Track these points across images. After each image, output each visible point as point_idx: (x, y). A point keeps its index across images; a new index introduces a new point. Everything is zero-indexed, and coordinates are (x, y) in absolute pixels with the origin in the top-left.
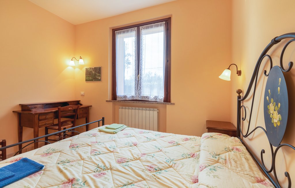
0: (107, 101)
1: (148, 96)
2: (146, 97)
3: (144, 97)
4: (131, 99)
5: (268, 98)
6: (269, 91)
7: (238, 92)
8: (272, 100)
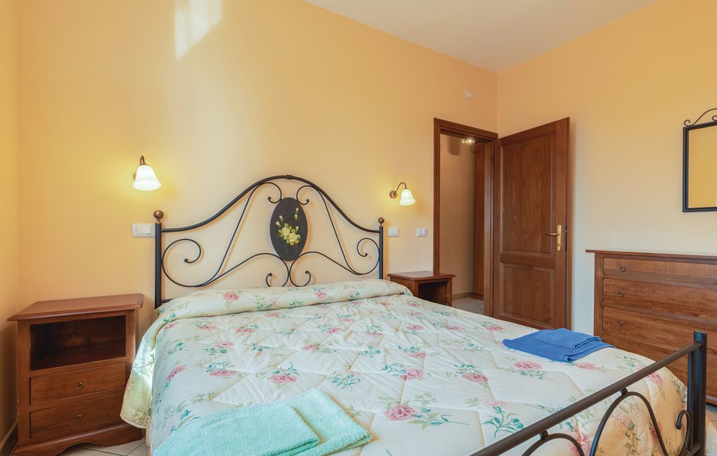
5: (278, 223)
6: (281, 217)
7: (159, 216)
8: (286, 225)
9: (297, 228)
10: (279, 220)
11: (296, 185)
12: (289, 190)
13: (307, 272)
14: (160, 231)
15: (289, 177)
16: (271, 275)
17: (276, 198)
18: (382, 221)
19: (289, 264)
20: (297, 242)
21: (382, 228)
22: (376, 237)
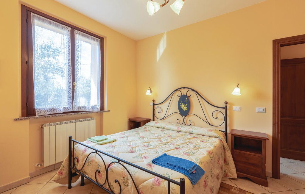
0: (16, 120)
1: (84, 107)
2: (83, 108)
3: (80, 107)
4: (63, 112)
5: (180, 103)
6: (181, 101)
7: (154, 101)
8: (183, 104)
9: (186, 105)
10: (181, 102)
11: (186, 90)
12: (184, 92)
13: (190, 121)
14: (154, 104)
15: (184, 88)
16: (178, 119)
17: (180, 95)
18: (226, 103)
19: (184, 117)
20: (186, 110)
21: (226, 106)
22: (223, 111)
